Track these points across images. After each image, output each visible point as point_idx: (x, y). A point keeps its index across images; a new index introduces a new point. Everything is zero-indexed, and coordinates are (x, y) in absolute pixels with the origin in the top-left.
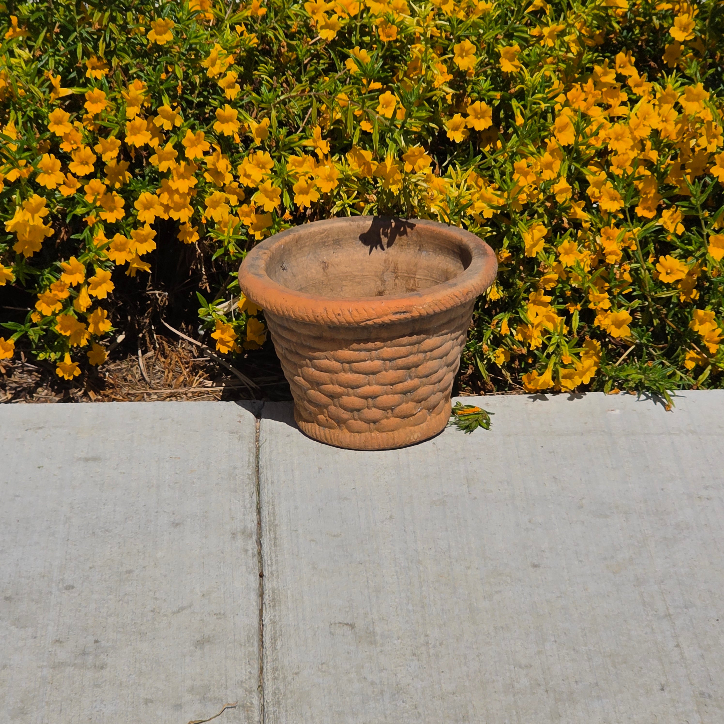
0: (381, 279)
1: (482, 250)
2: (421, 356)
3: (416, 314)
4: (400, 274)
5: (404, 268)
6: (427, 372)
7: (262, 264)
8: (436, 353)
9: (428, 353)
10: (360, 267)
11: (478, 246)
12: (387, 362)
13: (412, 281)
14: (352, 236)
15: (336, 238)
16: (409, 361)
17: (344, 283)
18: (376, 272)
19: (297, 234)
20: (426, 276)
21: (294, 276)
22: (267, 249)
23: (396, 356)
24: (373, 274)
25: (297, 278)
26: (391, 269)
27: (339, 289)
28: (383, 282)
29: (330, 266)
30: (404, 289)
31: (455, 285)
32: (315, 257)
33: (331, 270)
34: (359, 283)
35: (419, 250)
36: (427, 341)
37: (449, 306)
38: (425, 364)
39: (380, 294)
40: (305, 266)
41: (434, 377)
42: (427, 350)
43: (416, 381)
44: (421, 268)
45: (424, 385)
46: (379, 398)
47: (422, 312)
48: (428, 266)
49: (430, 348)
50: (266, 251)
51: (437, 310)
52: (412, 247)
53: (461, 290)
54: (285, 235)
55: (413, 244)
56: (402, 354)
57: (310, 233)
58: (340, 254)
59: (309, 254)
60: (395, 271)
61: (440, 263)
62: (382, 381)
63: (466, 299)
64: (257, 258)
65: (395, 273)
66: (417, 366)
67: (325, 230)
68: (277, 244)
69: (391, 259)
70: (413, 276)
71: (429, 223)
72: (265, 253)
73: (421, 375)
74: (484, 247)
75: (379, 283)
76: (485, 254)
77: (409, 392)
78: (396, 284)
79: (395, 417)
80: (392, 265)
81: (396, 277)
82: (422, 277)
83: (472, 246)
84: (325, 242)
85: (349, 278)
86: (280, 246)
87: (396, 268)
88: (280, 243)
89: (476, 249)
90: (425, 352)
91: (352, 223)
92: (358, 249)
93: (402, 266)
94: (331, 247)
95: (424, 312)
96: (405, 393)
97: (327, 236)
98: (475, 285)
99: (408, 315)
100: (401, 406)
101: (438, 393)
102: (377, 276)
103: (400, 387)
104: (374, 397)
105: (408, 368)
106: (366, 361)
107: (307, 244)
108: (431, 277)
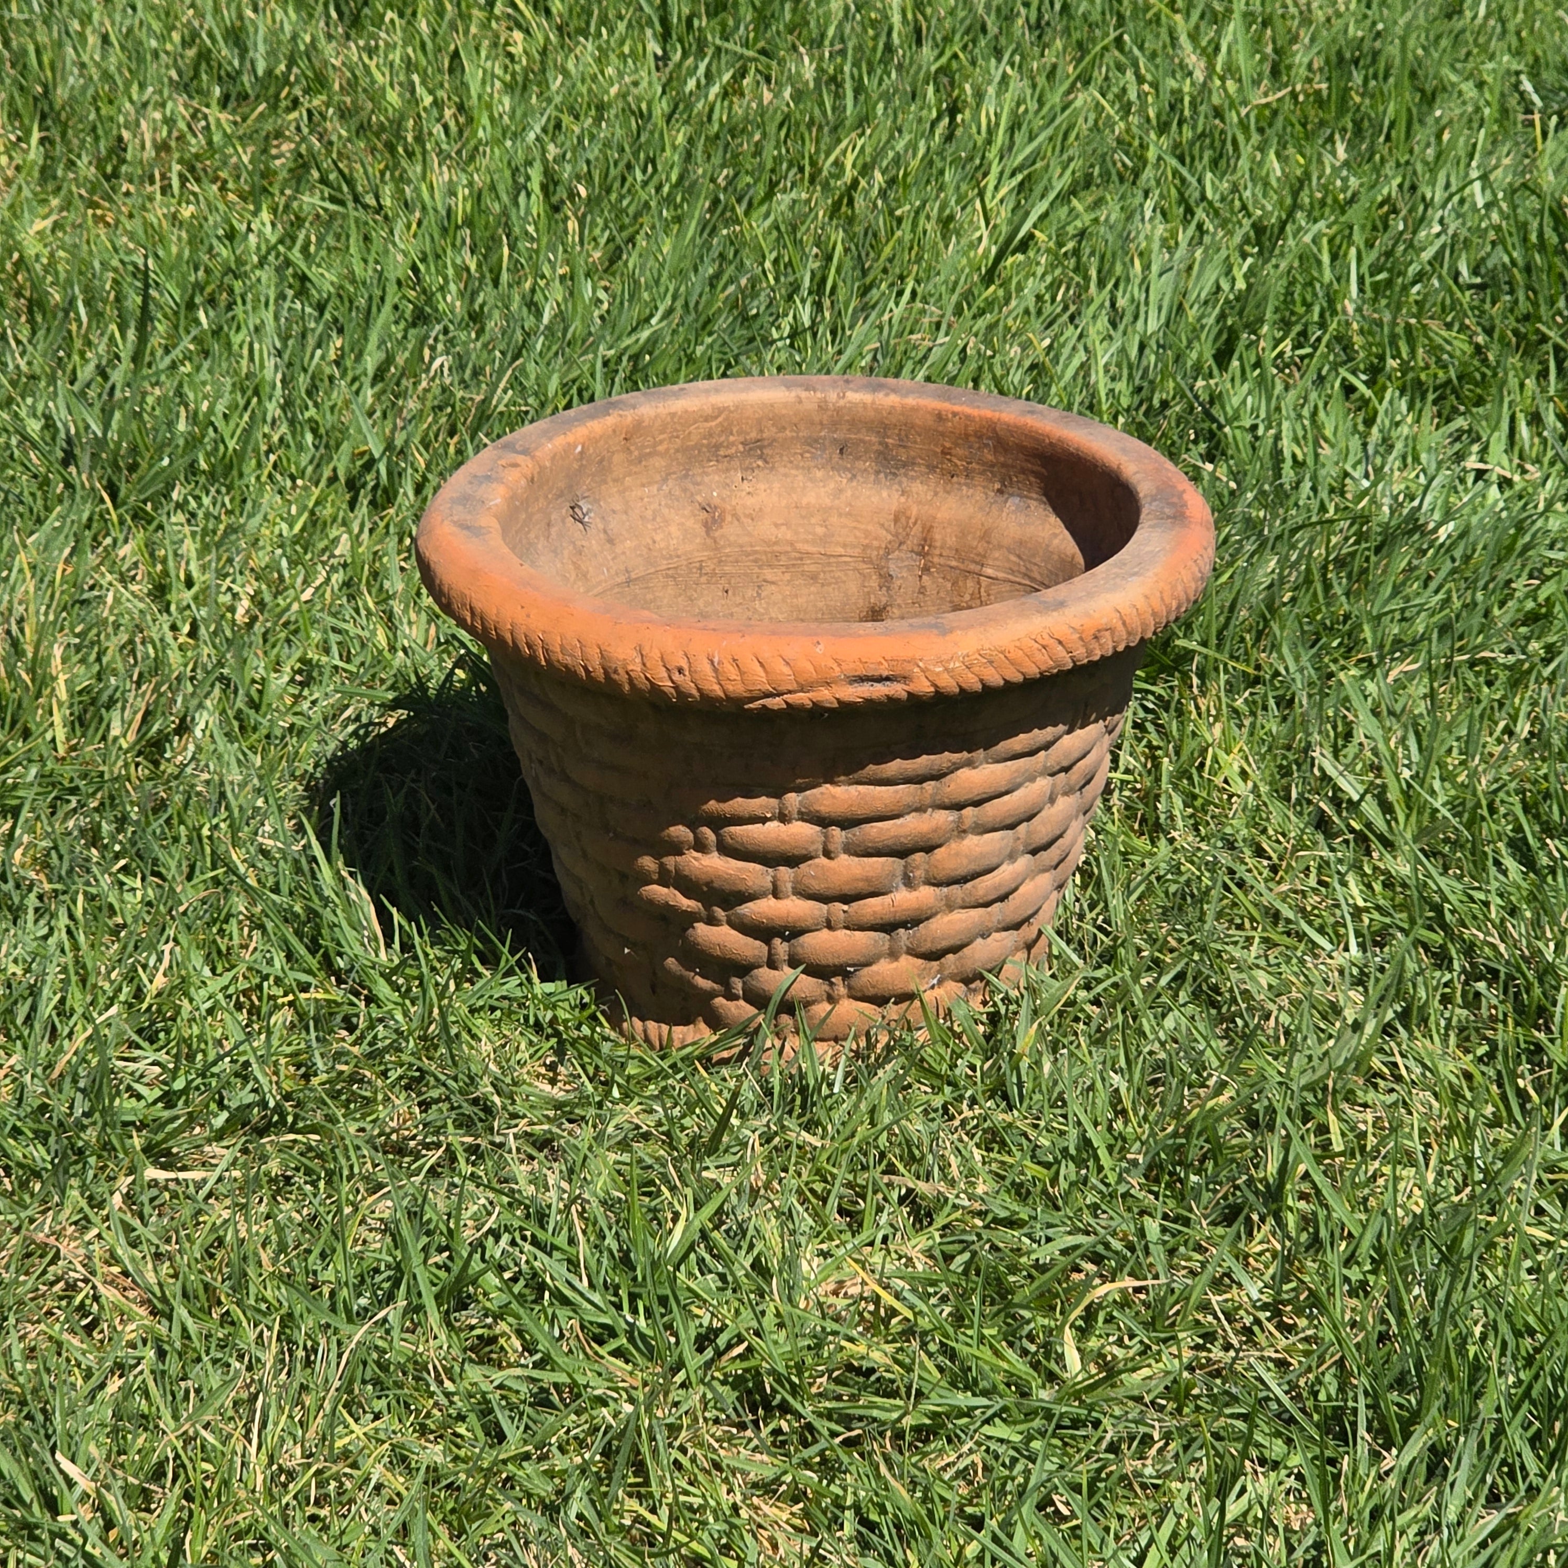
0: (878, 568)
1: (1173, 505)
2: (945, 818)
3: (924, 687)
4: (936, 560)
5: (951, 541)
6: (962, 867)
7: (497, 497)
8: (994, 810)
9: (969, 811)
10: (820, 530)
11: (1166, 493)
12: (835, 831)
13: (970, 584)
14: (804, 433)
15: (753, 435)
16: (903, 831)
17: (768, 574)
18: (866, 547)
19: (629, 416)
20: (1013, 572)
21: (611, 541)
22: (525, 452)
23: (861, 812)
24: (856, 552)
25: (618, 550)
26: (912, 542)
27: (750, 593)
28: (886, 579)
29: (729, 518)
30: (947, 606)
31: (1061, 604)
32: (685, 490)
33: (730, 531)
34: (814, 577)
35: (1000, 491)
36: (964, 774)
37: (1033, 671)
38: (953, 845)
39: (876, 614)
40: (649, 513)
41: (985, 886)
42: (962, 799)
43: (926, 895)
44: (1000, 547)
45: (951, 907)
46: (806, 939)
47: (941, 683)
48: (1021, 543)
49: (974, 795)
50: (520, 459)
51: (995, 679)
52: (978, 479)
53: (1076, 623)
54: (592, 417)
55: (982, 473)
56: (880, 806)
57: (673, 415)
58: (762, 486)
59: (665, 480)
60: (924, 548)
61: (1055, 535)
62: (817, 886)
63: (1090, 653)
64: (488, 478)
65: (922, 554)
66: (929, 849)
67: (720, 411)
68: (560, 441)
69: (914, 511)
70: (977, 568)
71: (1032, 412)
72: (515, 465)
73: (941, 875)
74: (1180, 495)
75: (874, 582)
76: (1179, 516)
77: (904, 924)
78: (922, 590)
79: (857, 999)
80: (917, 530)
81: (926, 569)
82: (1001, 575)
83: (1144, 488)
84: (717, 447)
85: (784, 560)
86: (571, 446)
87: (926, 540)
88: (570, 438)
89: (1154, 499)
90: (958, 807)
91: (804, 394)
92: (819, 474)
93: (945, 537)
94: (736, 463)
95: (949, 684)
96: (888, 927)
97: (726, 430)
98: (1126, 610)
99: (897, 690)
100: (874, 968)
101: (995, 935)
102: (867, 560)
103: (873, 907)
104: (793, 932)
105: (902, 852)
106: (764, 820)
107: (660, 448)
108: (1025, 575)
